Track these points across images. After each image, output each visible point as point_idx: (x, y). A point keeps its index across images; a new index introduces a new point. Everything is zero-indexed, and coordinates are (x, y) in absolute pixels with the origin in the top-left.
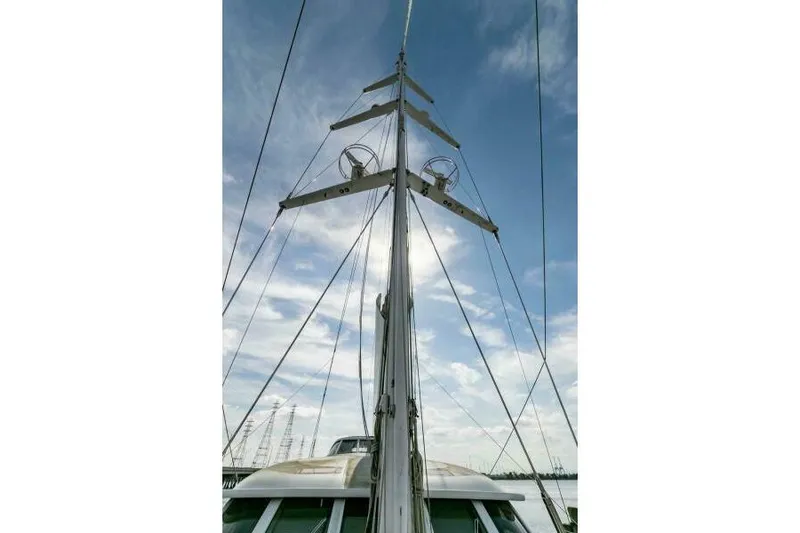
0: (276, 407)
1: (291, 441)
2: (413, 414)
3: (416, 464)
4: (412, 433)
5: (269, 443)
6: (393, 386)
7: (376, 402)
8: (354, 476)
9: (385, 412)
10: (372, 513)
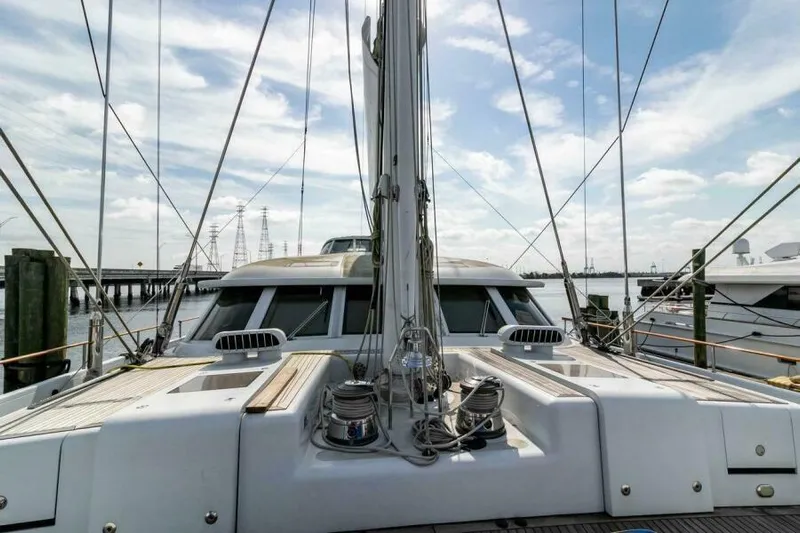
0: (240, 211)
1: (271, 246)
2: (423, 197)
3: (425, 250)
4: (421, 218)
5: (244, 248)
6: (396, 164)
7: (374, 185)
8: (353, 268)
9: (385, 196)
10: (376, 297)
